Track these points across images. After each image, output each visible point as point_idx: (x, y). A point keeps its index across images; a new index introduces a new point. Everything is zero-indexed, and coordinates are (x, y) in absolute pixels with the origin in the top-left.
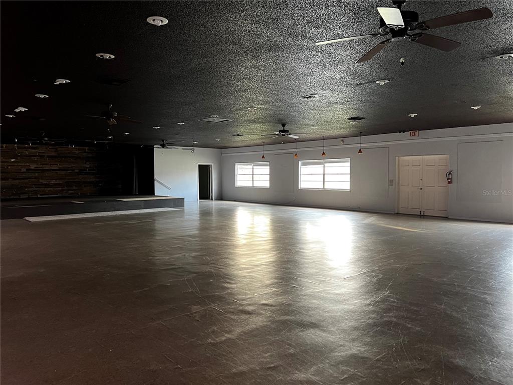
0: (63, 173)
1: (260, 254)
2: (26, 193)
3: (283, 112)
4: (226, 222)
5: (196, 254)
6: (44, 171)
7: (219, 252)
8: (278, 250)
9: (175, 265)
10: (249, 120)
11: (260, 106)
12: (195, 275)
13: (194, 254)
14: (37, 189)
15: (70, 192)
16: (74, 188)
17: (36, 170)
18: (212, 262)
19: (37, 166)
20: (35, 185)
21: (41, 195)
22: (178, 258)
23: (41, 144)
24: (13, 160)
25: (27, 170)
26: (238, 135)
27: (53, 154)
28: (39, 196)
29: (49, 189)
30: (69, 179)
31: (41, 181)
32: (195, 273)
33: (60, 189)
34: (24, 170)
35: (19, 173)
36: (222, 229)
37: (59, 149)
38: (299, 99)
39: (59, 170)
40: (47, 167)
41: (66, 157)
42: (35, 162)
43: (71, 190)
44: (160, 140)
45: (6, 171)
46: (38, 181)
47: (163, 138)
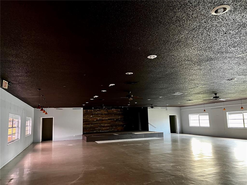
0: (110, 121)
1: (209, 167)
2: (96, 130)
3: (215, 88)
4: (187, 146)
5: (173, 164)
6: (103, 120)
7: (185, 164)
8: (221, 165)
9: (162, 170)
10: (196, 93)
11: (202, 86)
13: (172, 164)
14: (100, 128)
15: (112, 129)
16: (114, 127)
17: (100, 120)
18: (182, 170)
19: (100, 118)
20: (99, 126)
21: (101, 131)
22: (163, 166)
23: (102, 109)
24: (91, 116)
25: (96, 120)
26: (190, 100)
27: (106, 113)
28: (100, 131)
29: (104, 128)
30: (112, 124)
31: (101, 125)
32: (174, 176)
33: (109, 128)
34: (95, 120)
35: (93, 121)
36: (185, 151)
37: (108, 111)
38: (225, 81)
39: (108, 120)
40: (104, 119)
41: (111, 114)
42: (99, 116)
43: (113, 128)
44: (150, 105)
45: (89, 121)
46: (100, 125)
47: (152, 104)
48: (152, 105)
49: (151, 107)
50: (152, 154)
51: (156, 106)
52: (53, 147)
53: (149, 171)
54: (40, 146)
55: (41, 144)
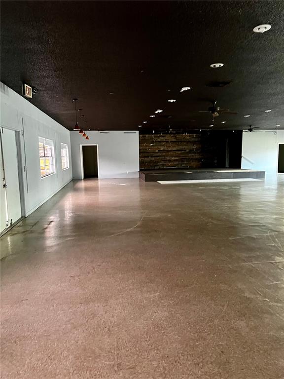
0: (180, 152)
2: (158, 166)
5: (277, 216)
6: (168, 151)
9: (259, 223)
12: (276, 233)
13: (275, 216)
14: (164, 163)
16: (186, 162)
17: (164, 151)
19: (164, 148)
20: (163, 160)
21: (166, 167)
22: (261, 218)
23: (168, 133)
24: (151, 145)
27: (174, 140)
29: (170, 163)
30: (182, 157)
32: (276, 231)
33: (177, 163)
34: (157, 151)
35: (154, 153)
37: (177, 136)
39: (177, 150)
40: (170, 149)
41: (181, 142)
42: (163, 145)
43: (183, 164)
44: (248, 125)
45: (148, 151)
46: (165, 158)
47: (251, 124)
48: (251, 126)
49: (249, 130)
50: (243, 201)
51: (257, 128)
52: (99, 186)
53: (238, 224)
54: (82, 184)
55: (83, 181)
